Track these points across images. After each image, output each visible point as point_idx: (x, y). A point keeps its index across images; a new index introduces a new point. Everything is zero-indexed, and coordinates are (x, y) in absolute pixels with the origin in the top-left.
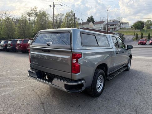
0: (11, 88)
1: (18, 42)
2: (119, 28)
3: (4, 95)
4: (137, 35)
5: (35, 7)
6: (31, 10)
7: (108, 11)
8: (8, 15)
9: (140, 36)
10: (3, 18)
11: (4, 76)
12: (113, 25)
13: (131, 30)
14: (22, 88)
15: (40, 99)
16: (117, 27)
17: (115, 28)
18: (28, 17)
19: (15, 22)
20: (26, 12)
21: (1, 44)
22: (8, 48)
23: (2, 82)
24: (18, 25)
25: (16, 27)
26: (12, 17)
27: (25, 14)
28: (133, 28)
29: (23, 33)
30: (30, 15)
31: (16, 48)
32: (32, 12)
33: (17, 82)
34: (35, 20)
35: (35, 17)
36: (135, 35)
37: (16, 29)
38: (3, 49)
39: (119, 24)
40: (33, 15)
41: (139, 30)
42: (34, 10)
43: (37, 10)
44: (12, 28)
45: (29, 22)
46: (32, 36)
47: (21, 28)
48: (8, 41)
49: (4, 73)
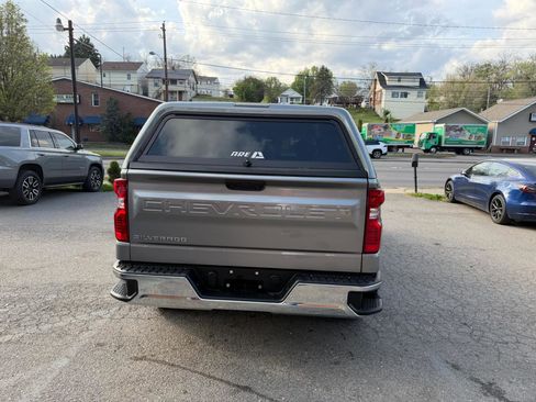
2: (194, 93)
7: (164, 30)
12: (174, 82)
16: (188, 89)
17: (181, 93)
28: (236, 97)
39: (192, 79)
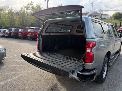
0: (20, 72)
1: (20, 30)
3: (15, 79)
4: (116, 24)
5: (32, 2)
6: (29, 4)
7: (92, 4)
8: (10, 9)
9: (118, 25)
10: (6, 11)
11: (12, 60)
12: (96, 16)
13: (111, 20)
14: (29, 72)
15: (49, 84)
16: (99, 17)
17: (97, 18)
18: (26, 10)
19: (15, 14)
20: (24, 6)
21: (6, 32)
22: (11, 35)
23: (11, 66)
24: (18, 17)
25: (17, 18)
26: (13, 10)
27: (24, 8)
28: (113, 18)
29: (22, 23)
30: (27, 8)
31: (18, 35)
32: (29, 6)
33: (24, 66)
34: (31, 13)
35: (32, 10)
36: (114, 24)
37: (17, 20)
38: (7, 36)
40: (30, 8)
41: (118, 20)
42: (31, 5)
43: (33, 4)
44: (13, 19)
45: (27, 14)
46: (29, 26)
47: (21, 19)
48: (12, 29)
49: (11, 57)
